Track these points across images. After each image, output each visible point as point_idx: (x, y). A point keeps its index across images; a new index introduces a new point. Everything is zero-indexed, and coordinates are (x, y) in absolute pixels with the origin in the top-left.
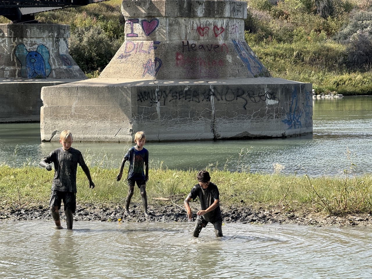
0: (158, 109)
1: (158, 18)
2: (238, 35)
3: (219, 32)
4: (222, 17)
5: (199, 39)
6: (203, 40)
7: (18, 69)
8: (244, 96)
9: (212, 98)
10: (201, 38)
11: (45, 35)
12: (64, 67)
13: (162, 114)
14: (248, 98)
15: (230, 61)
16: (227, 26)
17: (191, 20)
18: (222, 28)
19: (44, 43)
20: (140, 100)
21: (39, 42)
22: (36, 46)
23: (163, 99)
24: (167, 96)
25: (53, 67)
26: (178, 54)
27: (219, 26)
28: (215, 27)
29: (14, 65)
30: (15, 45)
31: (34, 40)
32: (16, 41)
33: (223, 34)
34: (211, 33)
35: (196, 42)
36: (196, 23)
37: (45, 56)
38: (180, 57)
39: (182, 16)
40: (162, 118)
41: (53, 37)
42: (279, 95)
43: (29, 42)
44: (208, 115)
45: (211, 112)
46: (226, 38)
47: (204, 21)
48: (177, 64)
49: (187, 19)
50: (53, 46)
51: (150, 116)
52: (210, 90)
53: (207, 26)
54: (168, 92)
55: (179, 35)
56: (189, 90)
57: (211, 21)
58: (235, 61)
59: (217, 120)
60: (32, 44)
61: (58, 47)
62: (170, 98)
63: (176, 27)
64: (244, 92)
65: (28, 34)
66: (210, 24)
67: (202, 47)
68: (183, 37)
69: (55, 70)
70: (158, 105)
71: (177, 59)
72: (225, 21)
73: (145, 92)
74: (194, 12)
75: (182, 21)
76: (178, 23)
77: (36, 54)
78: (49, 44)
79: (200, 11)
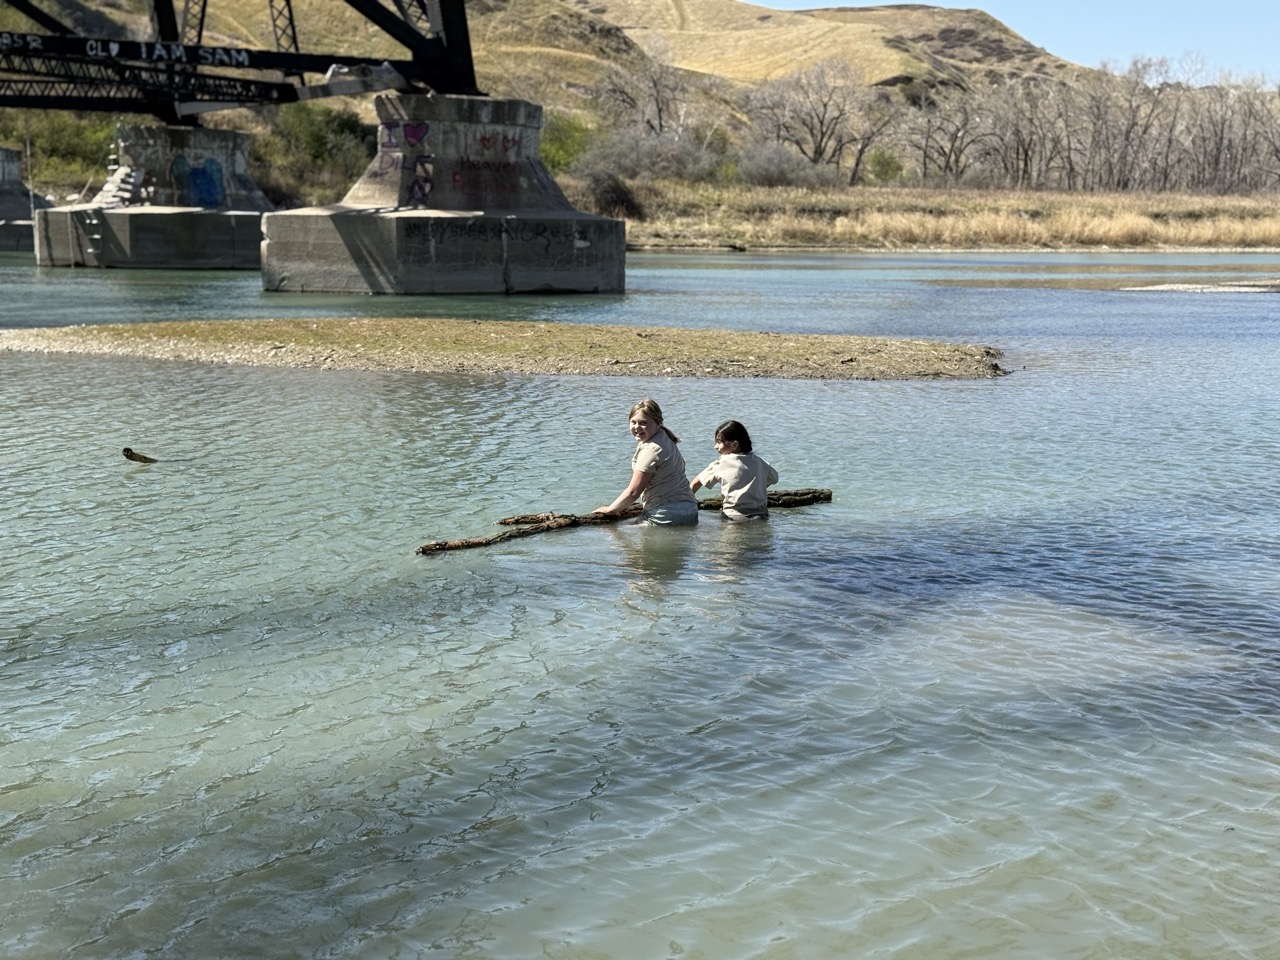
0: (432, 250)
1: (427, 122)
2: (533, 151)
3: (510, 145)
4: (514, 124)
5: (483, 154)
6: (488, 154)
7: (177, 193)
8: (546, 234)
9: (504, 235)
10: (486, 152)
11: (216, 145)
12: (243, 192)
13: (438, 256)
14: (551, 237)
15: (525, 185)
16: (521, 137)
17: (473, 126)
18: (513, 139)
19: (215, 157)
20: (408, 235)
21: (207, 154)
22: (202, 161)
23: (438, 235)
24: (444, 231)
25: (228, 192)
26: (455, 174)
27: (510, 137)
28: (505, 137)
29: (171, 186)
30: (172, 158)
31: (199, 151)
32: (174, 151)
33: (516, 148)
34: (499, 146)
35: (479, 158)
36: (479, 130)
37: (216, 176)
38: (458, 178)
39: (461, 120)
40: (437, 261)
41: (227, 147)
42: (591, 234)
43: (192, 155)
44: (499, 259)
45: (502, 256)
46: (518, 154)
47: (490, 128)
48: (454, 188)
49: (467, 124)
50: (227, 161)
51: (422, 258)
52: (502, 225)
53: (495, 136)
54: (445, 225)
55: (457, 146)
56: (474, 224)
57: (499, 128)
58: (532, 187)
59: (511, 266)
60: (197, 158)
61: (233, 163)
62: (448, 233)
63: (453, 136)
64: (545, 230)
65: (191, 143)
66: (498, 134)
67: (487, 165)
68: (462, 150)
70: (433, 243)
71: (455, 181)
72: (518, 130)
73: (415, 225)
74: (478, 116)
75: (461, 127)
76: (455, 131)
77: (203, 172)
78: (221, 158)
79: (485, 115)
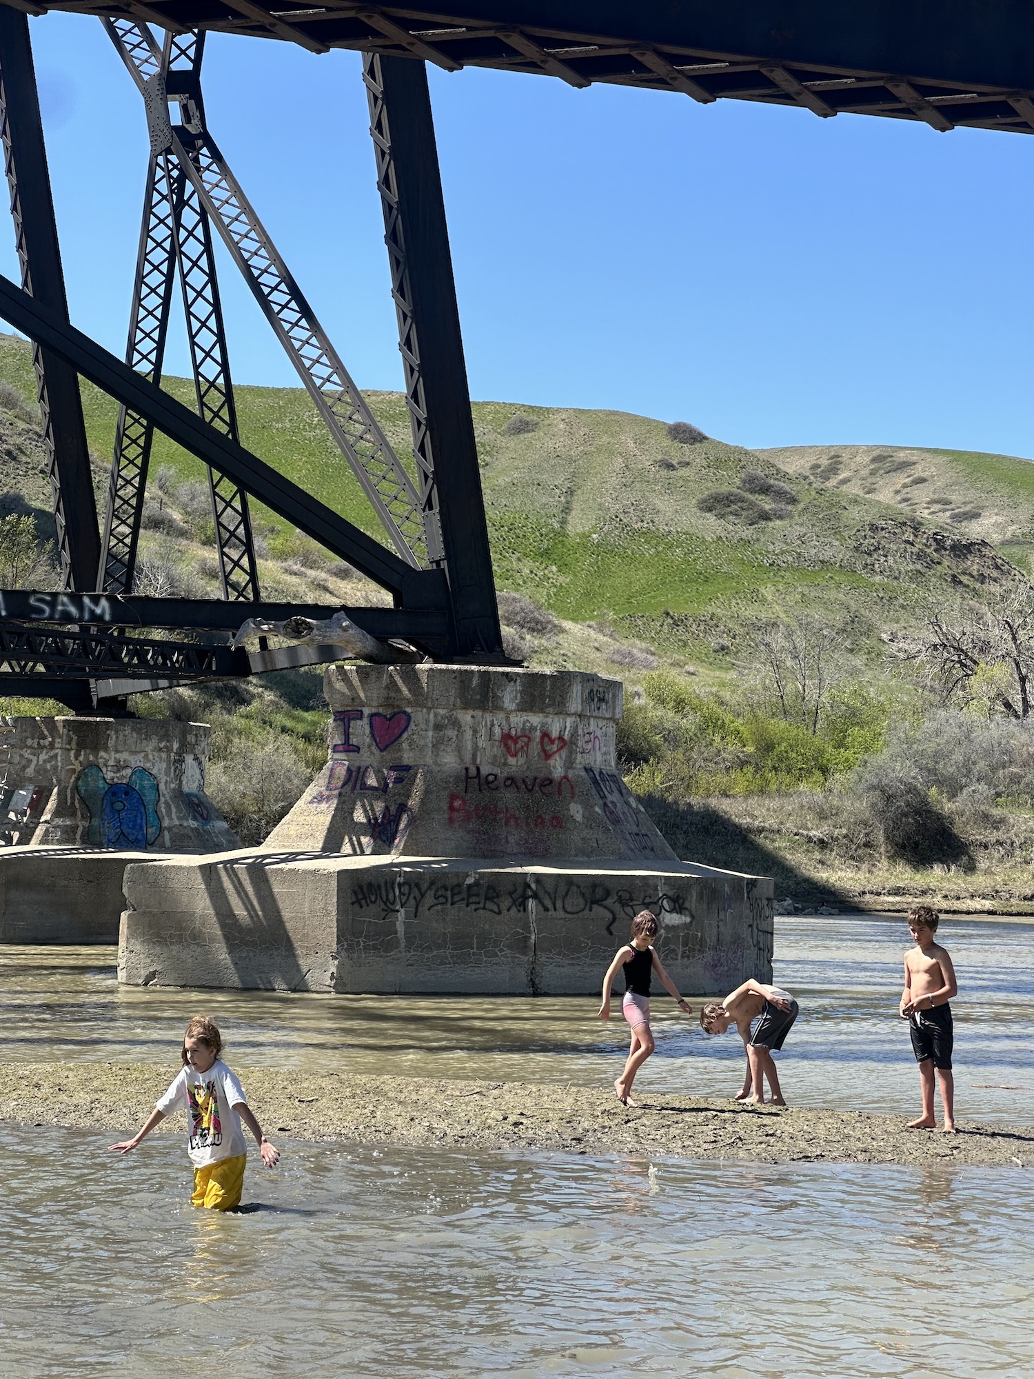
0: (400, 927)
1: (409, 710)
2: (599, 758)
3: (555, 748)
4: (561, 710)
5: (505, 764)
6: (516, 764)
7: (82, 824)
8: (609, 902)
9: (531, 903)
10: (512, 761)
11: (150, 746)
12: (193, 824)
13: (409, 939)
14: (617, 908)
15: (579, 818)
16: (574, 734)
17: (489, 717)
18: (561, 738)
19: (148, 765)
20: (357, 902)
21: (136, 761)
22: (129, 771)
23: (412, 902)
24: (423, 896)
25: (166, 823)
26: (453, 797)
27: (555, 734)
28: (545, 735)
29: (73, 815)
30: (79, 768)
31: (124, 756)
32: (81, 758)
33: (564, 753)
34: (535, 748)
35: (497, 771)
36: (497, 722)
37: (149, 797)
38: (457, 804)
39: (466, 706)
40: (408, 948)
41: (169, 750)
42: (692, 902)
43: (111, 763)
44: (521, 944)
45: (527, 938)
46: (569, 764)
47: (518, 720)
48: (451, 820)
49: (478, 713)
50: (167, 773)
51: (382, 942)
52: (529, 886)
53: (526, 734)
54: (424, 886)
55: (459, 750)
56: (477, 884)
57: (535, 719)
58: (590, 820)
59: (542, 957)
60: (119, 767)
61: (179, 775)
62: (429, 899)
63: (451, 733)
64: (608, 893)
65: (111, 743)
66: (533, 729)
67: (511, 781)
68: (468, 757)
69: (169, 829)
70: (401, 915)
71: (452, 808)
72: (569, 721)
73: (370, 885)
74: (495, 696)
75: (466, 717)
76: (456, 724)
77: (128, 790)
78: (159, 768)
79: (509, 697)
